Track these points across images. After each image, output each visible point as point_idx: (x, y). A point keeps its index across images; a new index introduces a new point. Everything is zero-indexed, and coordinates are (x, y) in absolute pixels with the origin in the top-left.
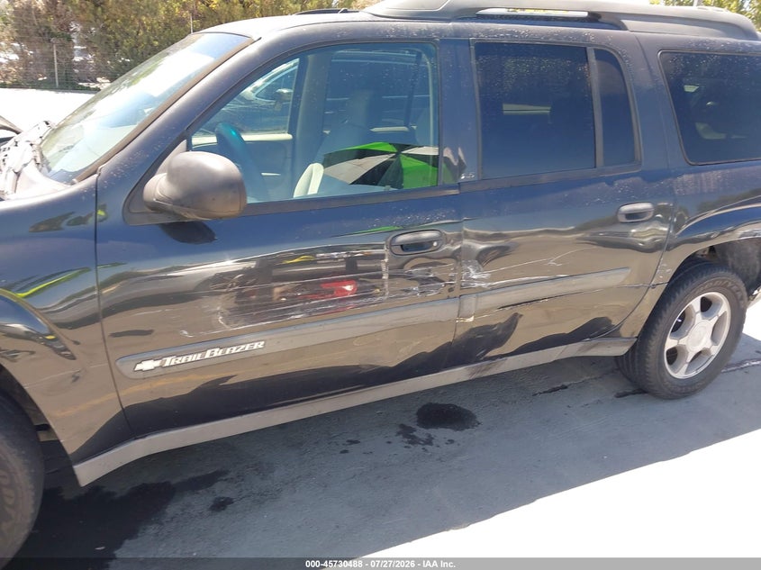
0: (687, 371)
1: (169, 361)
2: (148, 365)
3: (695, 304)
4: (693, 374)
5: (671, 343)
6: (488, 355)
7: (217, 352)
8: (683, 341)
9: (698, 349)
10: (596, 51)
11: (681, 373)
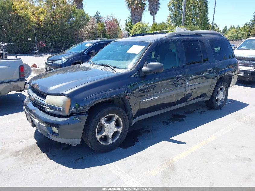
0: (220, 103)
1: (147, 100)
2: (144, 101)
3: (219, 89)
4: (221, 104)
5: (217, 98)
6: (188, 100)
7: (153, 98)
8: (218, 97)
9: (221, 98)
10: (199, 41)
11: (219, 104)
